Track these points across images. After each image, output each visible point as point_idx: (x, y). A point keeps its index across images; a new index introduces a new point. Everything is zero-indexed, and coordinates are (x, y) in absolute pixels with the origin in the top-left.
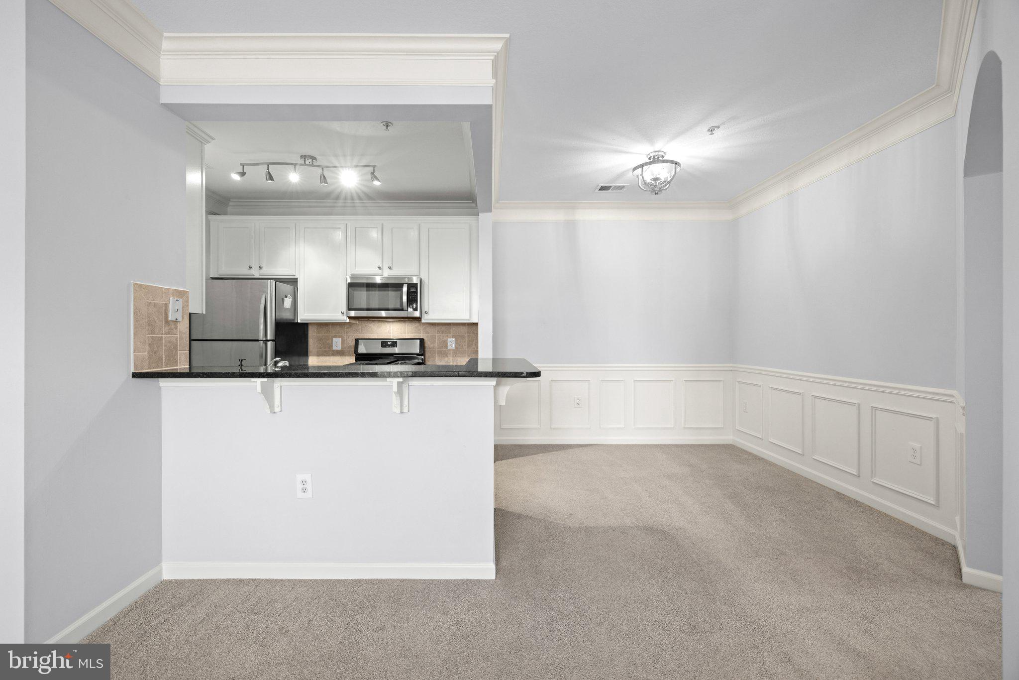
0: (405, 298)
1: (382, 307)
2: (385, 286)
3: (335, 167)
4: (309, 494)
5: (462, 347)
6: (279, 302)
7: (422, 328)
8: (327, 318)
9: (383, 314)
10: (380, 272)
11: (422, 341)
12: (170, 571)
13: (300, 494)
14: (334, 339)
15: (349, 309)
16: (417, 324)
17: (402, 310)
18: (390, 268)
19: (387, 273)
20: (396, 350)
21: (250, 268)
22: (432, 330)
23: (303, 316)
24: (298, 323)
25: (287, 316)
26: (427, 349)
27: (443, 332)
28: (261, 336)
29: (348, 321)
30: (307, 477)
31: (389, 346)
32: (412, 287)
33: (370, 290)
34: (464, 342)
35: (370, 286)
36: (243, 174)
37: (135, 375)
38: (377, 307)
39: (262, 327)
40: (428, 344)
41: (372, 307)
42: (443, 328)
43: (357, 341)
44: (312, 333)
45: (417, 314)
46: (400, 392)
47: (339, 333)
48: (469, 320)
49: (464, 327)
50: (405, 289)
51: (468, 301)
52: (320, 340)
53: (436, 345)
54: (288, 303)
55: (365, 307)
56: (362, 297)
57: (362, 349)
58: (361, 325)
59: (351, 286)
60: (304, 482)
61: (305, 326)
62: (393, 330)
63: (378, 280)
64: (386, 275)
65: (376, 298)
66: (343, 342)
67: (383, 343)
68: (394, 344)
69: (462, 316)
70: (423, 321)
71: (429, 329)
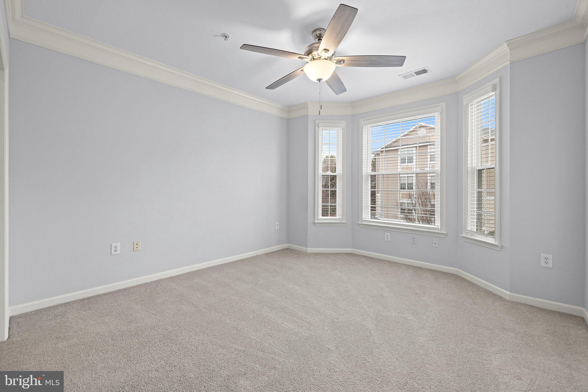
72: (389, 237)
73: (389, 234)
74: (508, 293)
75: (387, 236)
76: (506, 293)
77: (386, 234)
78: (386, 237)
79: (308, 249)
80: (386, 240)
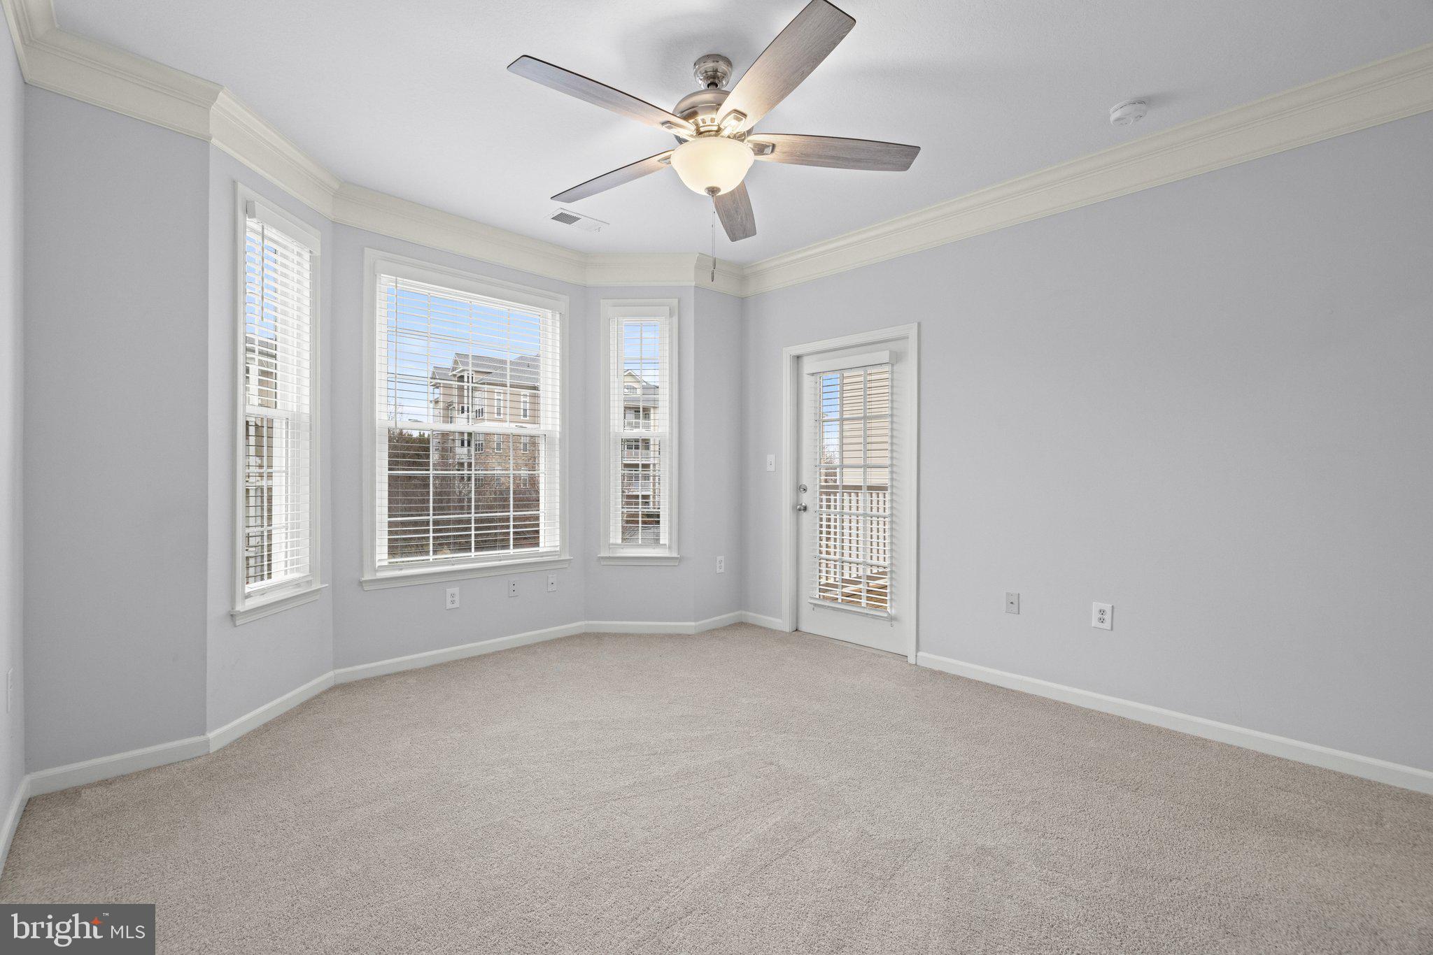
72: (457, 599)
73: (456, 590)
74: (693, 624)
75: (453, 595)
76: (689, 626)
77: (450, 591)
78: (449, 599)
79: (211, 735)
80: (449, 606)
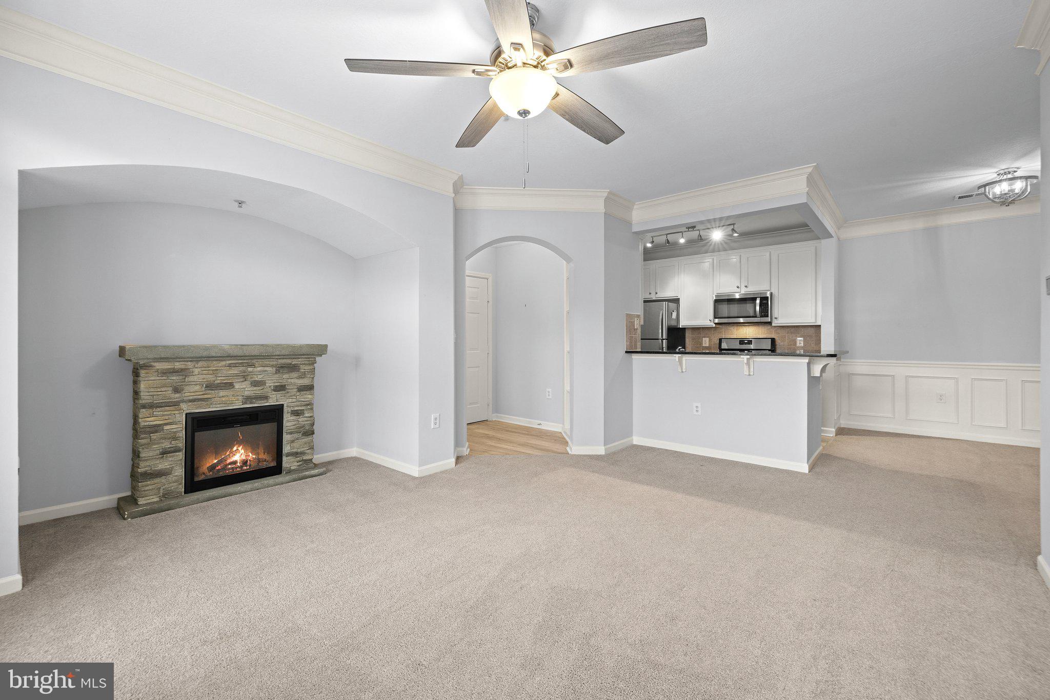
0: (758, 308)
1: (739, 315)
2: (743, 300)
3: (708, 229)
4: (699, 413)
5: (811, 345)
6: (670, 314)
7: (773, 330)
8: (700, 324)
9: (741, 320)
10: (738, 290)
11: (773, 340)
12: (637, 440)
13: (695, 413)
14: (703, 339)
15: (715, 318)
16: (769, 327)
17: (756, 317)
18: (746, 287)
19: (744, 291)
20: (752, 347)
21: (650, 294)
22: (783, 332)
23: (683, 323)
24: (679, 328)
25: (673, 323)
26: (778, 346)
27: (791, 333)
28: (660, 337)
29: (714, 325)
30: (699, 405)
31: (746, 343)
32: (764, 300)
33: (730, 304)
34: (813, 341)
35: (730, 301)
36: (652, 242)
37: (626, 352)
38: (736, 315)
39: (660, 331)
40: (778, 342)
41: (731, 315)
42: (793, 330)
43: (720, 340)
44: (688, 335)
45: (769, 319)
46: (748, 364)
47: (707, 334)
48: (814, 323)
49: (812, 329)
50: (758, 301)
51: (814, 308)
52: (693, 339)
53: (786, 343)
54: (674, 315)
55: (726, 316)
56: (724, 309)
57: (724, 346)
58: (723, 328)
59: (718, 302)
60: (697, 407)
61: (684, 329)
62: (749, 332)
63: (737, 296)
64: (743, 292)
65: (735, 309)
66: (710, 340)
67: (740, 341)
68: (750, 342)
69: (809, 320)
70: (773, 325)
71: (779, 331)
